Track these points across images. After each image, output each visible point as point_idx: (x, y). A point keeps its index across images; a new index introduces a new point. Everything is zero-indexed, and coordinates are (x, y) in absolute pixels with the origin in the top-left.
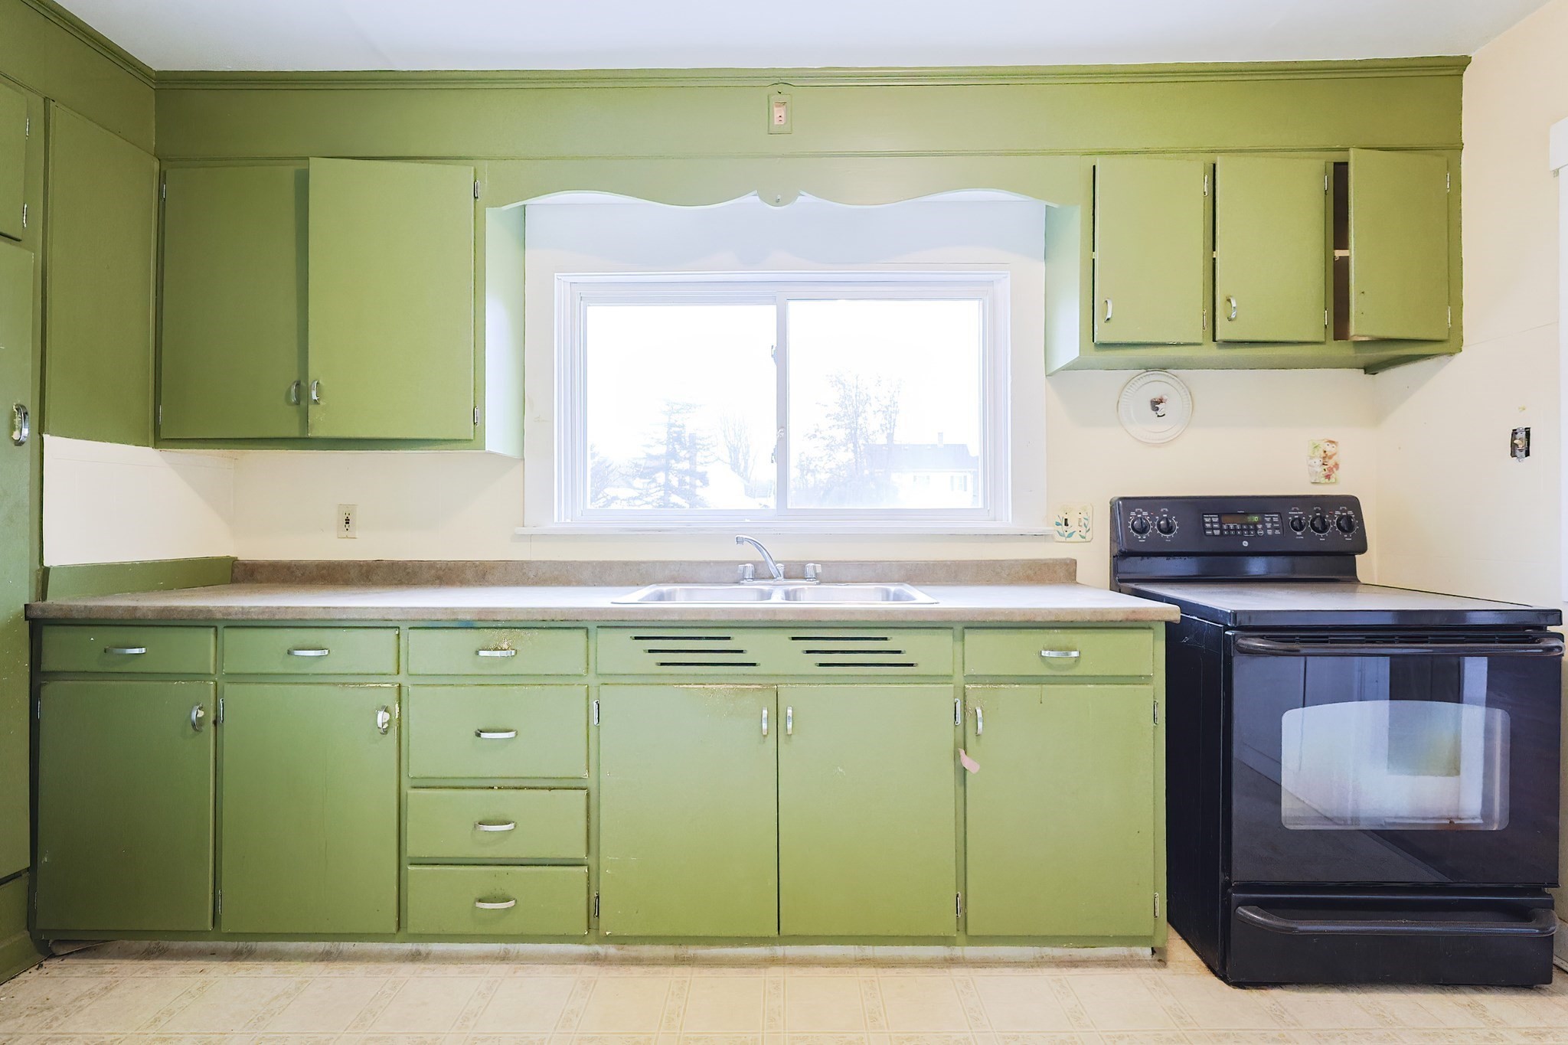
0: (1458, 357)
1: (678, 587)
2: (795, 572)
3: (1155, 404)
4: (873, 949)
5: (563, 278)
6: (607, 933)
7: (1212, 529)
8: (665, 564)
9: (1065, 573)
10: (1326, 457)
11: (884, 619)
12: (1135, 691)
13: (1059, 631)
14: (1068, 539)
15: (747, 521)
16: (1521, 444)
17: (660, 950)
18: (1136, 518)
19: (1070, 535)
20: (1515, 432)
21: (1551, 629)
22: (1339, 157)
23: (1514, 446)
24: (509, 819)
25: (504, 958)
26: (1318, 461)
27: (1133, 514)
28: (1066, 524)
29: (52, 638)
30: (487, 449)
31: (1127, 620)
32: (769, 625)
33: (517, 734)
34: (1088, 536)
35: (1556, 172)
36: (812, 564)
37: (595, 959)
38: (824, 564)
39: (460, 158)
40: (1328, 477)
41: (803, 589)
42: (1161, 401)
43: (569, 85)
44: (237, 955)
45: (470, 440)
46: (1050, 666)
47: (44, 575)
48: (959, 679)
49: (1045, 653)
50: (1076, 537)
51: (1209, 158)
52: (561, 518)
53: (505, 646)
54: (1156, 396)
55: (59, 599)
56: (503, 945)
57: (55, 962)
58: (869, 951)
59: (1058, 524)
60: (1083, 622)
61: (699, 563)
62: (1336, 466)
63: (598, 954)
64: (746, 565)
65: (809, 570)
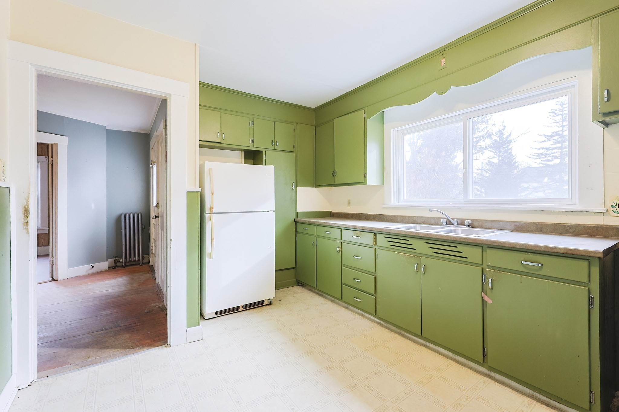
1: (418, 225)
2: (461, 223)
4: (459, 358)
5: (395, 130)
6: (379, 317)
11: (453, 239)
12: (575, 288)
13: (531, 254)
17: (394, 328)
24: (359, 279)
25: (362, 315)
29: (298, 225)
30: (368, 184)
31: (566, 253)
32: (417, 237)
36: (468, 220)
37: (380, 324)
38: (473, 220)
39: (361, 109)
41: (458, 229)
43: (390, 76)
44: (321, 295)
45: (365, 182)
46: (527, 268)
47: (297, 213)
48: (485, 266)
49: (523, 262)
52: (393, 201)
55: (300, 219)
57: (299, 286)
58: (457, 358)
59: (613, 207)
60: (540, 251)
61: (431, 218)
63: (381, 323)
64: (445, 219)
65: (466, 223)
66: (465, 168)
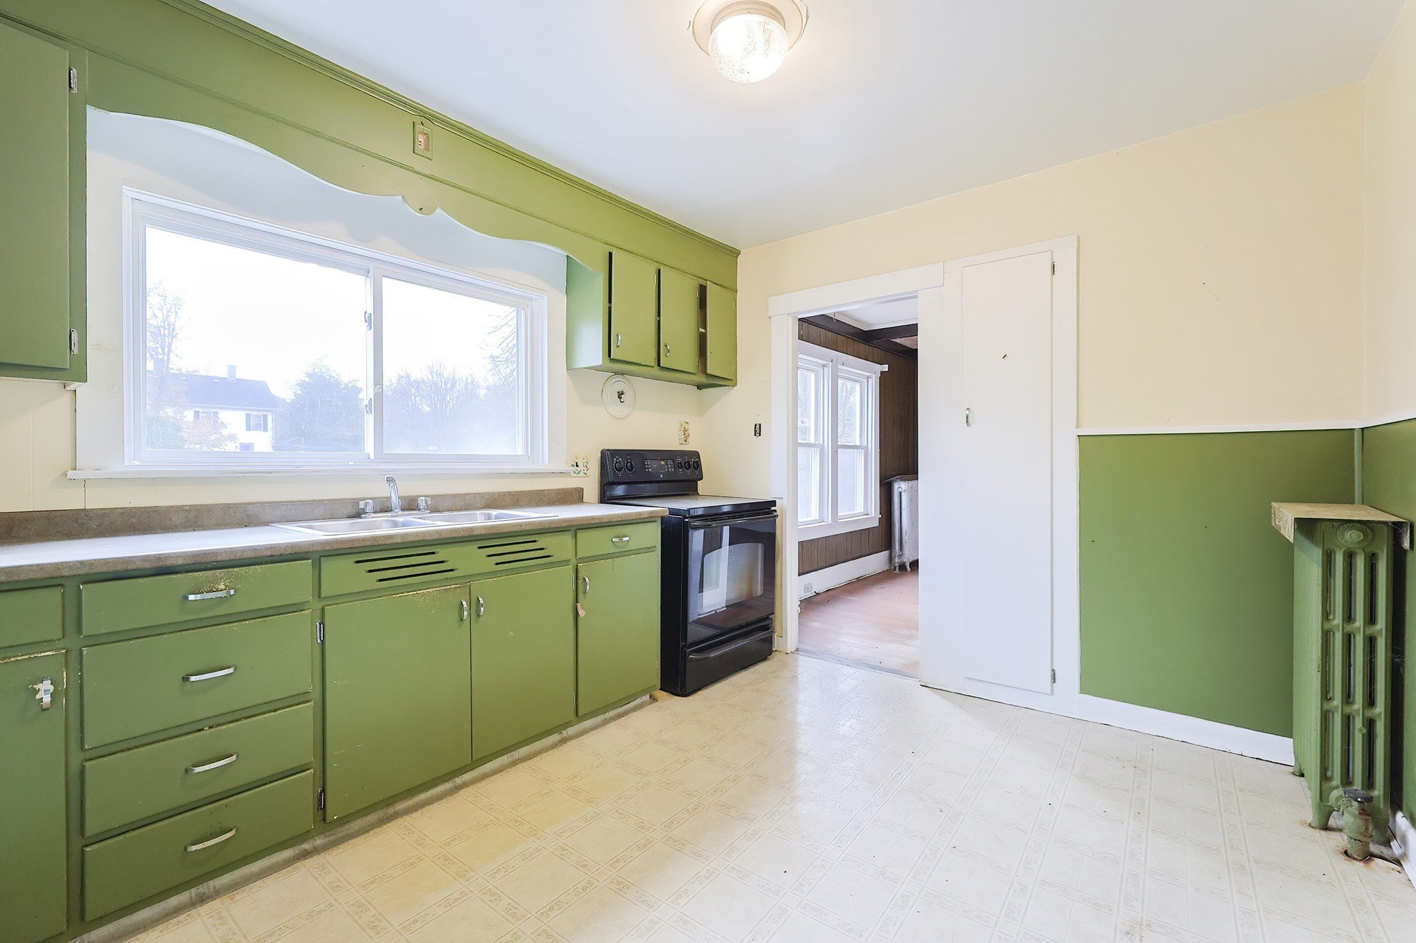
0: (735, 387)
2: (410, 505)
3: (620, 394)
4: (518, 752)
5: (128, 193)
6: (335, 818)
7: (648, 468)
8: (275, 504)
9: (574, 496)
10: (685, 430)
13: (620, 526)
14: (578, 475)
15: (350, 463)
16: (758, 431)
18: (617, 462)
19: (579, 473)
20: (756, 425)
21: (772, 508)
22: (703, 283)
23: (756, 431)
24: (231, 752)
26: (682, 432)
27: (615, 459)
28: (577, 466)
31: (649, 517)
33: (235, 669)
34: (588, 473)
35: (770, 317)
36: (423, 498)
38: (433, 497)
39: (48, 33)
40: (686, 441)
42: (623, 393)
46: (616, 547)
48: (574, 561)
49: (614, 540)
50: (582, 474)
51: (658, 266)
53: (222, 587)
54: (620, 390)
56: (193, 891)
59: (573, 466)
60: (632, 520)
62: (689, 435)
64: (371, 501)
65: (422, 502)
66: (379, 384)
